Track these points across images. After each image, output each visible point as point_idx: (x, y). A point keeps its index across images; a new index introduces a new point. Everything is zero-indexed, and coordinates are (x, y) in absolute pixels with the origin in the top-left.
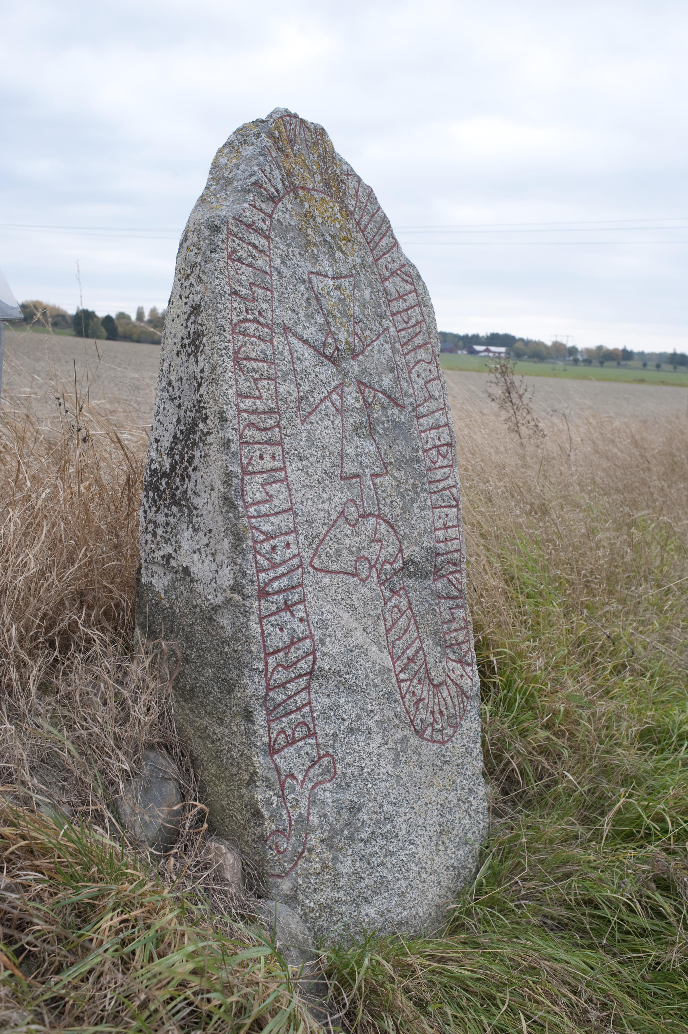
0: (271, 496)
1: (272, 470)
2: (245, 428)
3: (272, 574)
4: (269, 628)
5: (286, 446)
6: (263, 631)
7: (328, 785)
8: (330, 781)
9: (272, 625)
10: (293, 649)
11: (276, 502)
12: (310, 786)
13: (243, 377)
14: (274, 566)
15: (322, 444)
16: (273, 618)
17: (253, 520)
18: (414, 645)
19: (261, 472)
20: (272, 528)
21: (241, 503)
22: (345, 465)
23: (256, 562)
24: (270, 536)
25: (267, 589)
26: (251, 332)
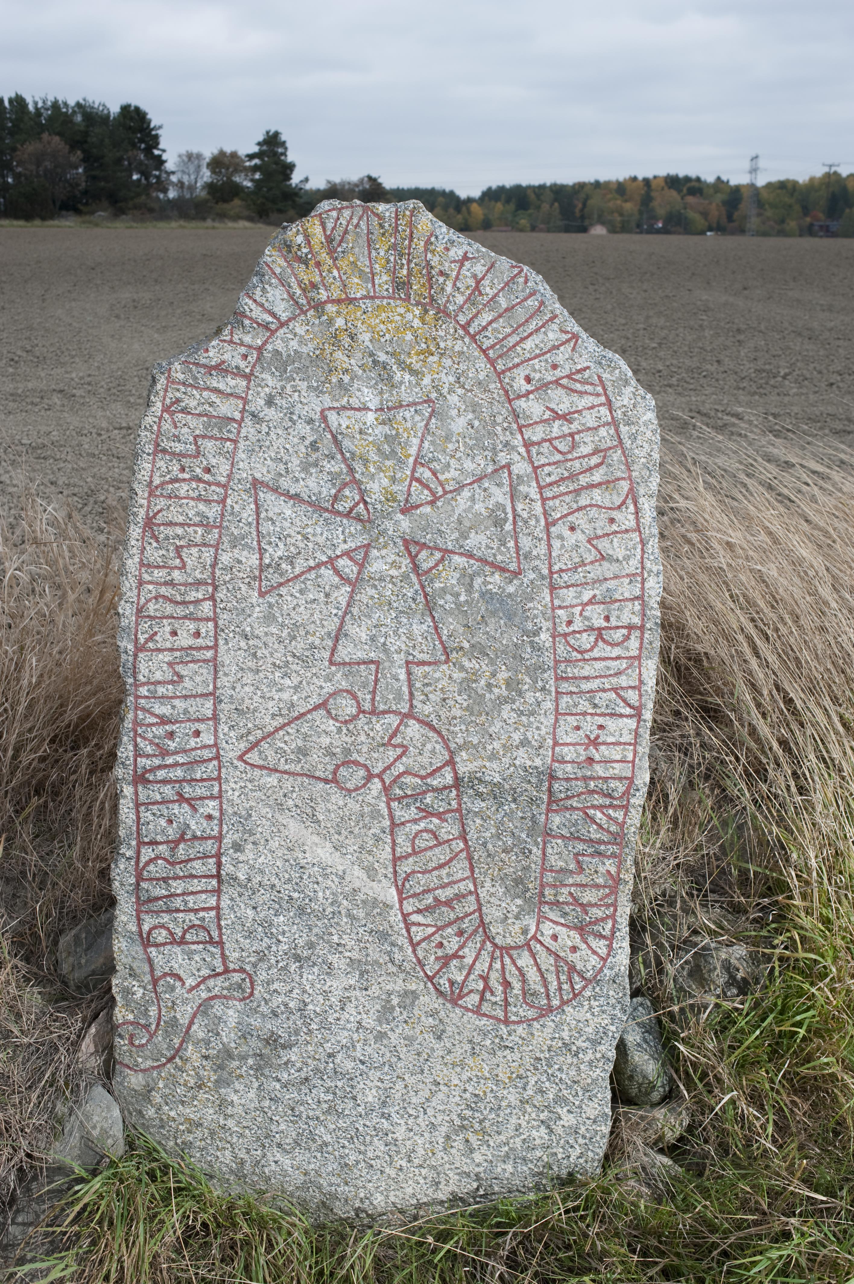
0: (181, 677)
1: (191, 648)
2: (148, 601)
3: (157, 762)
4: (146, 816)
5: (220, 622)
6: (138, 818)
7: (237, 1003)
8: (241, 1000)
9: (154, 814)
10: (182, 846)
11: (187, 683)
12: (204, 995)
13: (155, 544)
14: (165, 753)
15: (293, 621)
16: (155, 807)
17: (142, 701)
18: (456, 886)
19: (171, 650)
20: (171, 711)
21: (130, 681)
22: (340, 648)
23: (136, 745)
24: (164, 720)
25: (147, 775)
26: (182, 493)
